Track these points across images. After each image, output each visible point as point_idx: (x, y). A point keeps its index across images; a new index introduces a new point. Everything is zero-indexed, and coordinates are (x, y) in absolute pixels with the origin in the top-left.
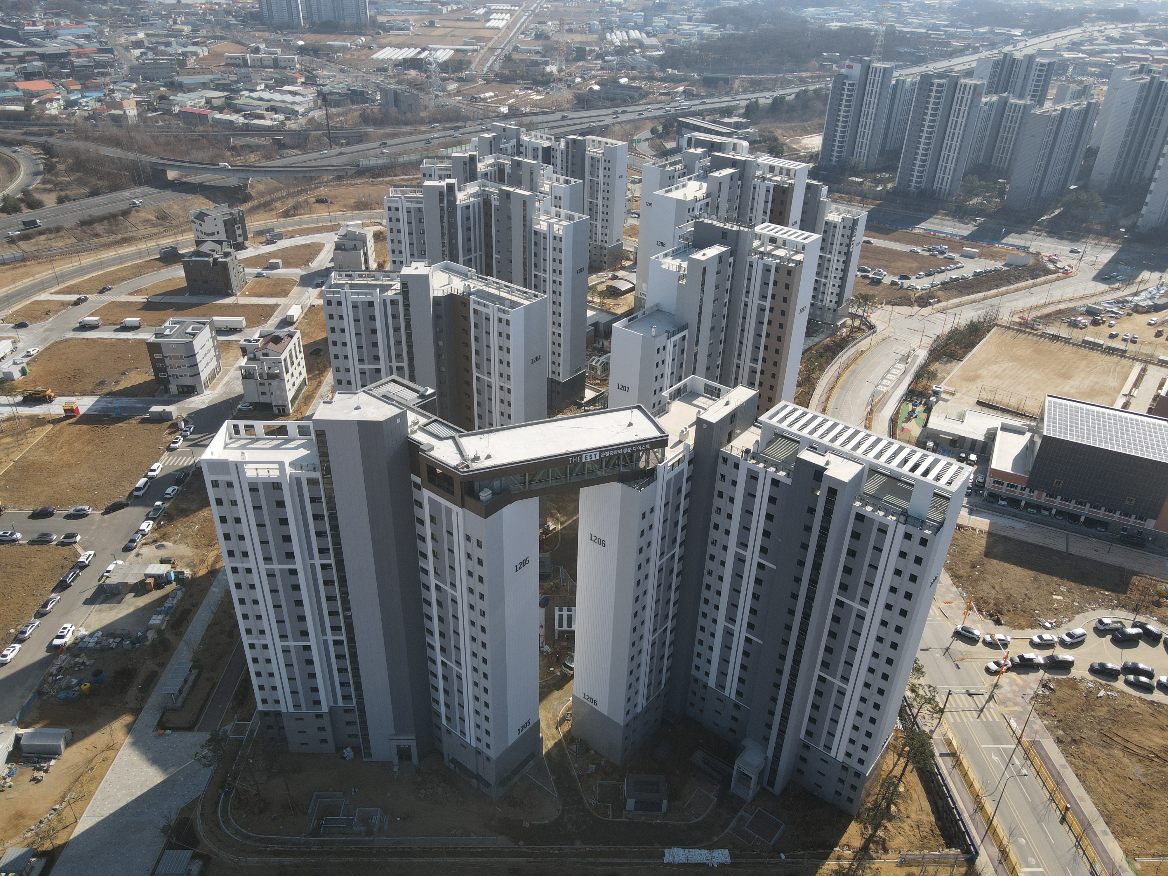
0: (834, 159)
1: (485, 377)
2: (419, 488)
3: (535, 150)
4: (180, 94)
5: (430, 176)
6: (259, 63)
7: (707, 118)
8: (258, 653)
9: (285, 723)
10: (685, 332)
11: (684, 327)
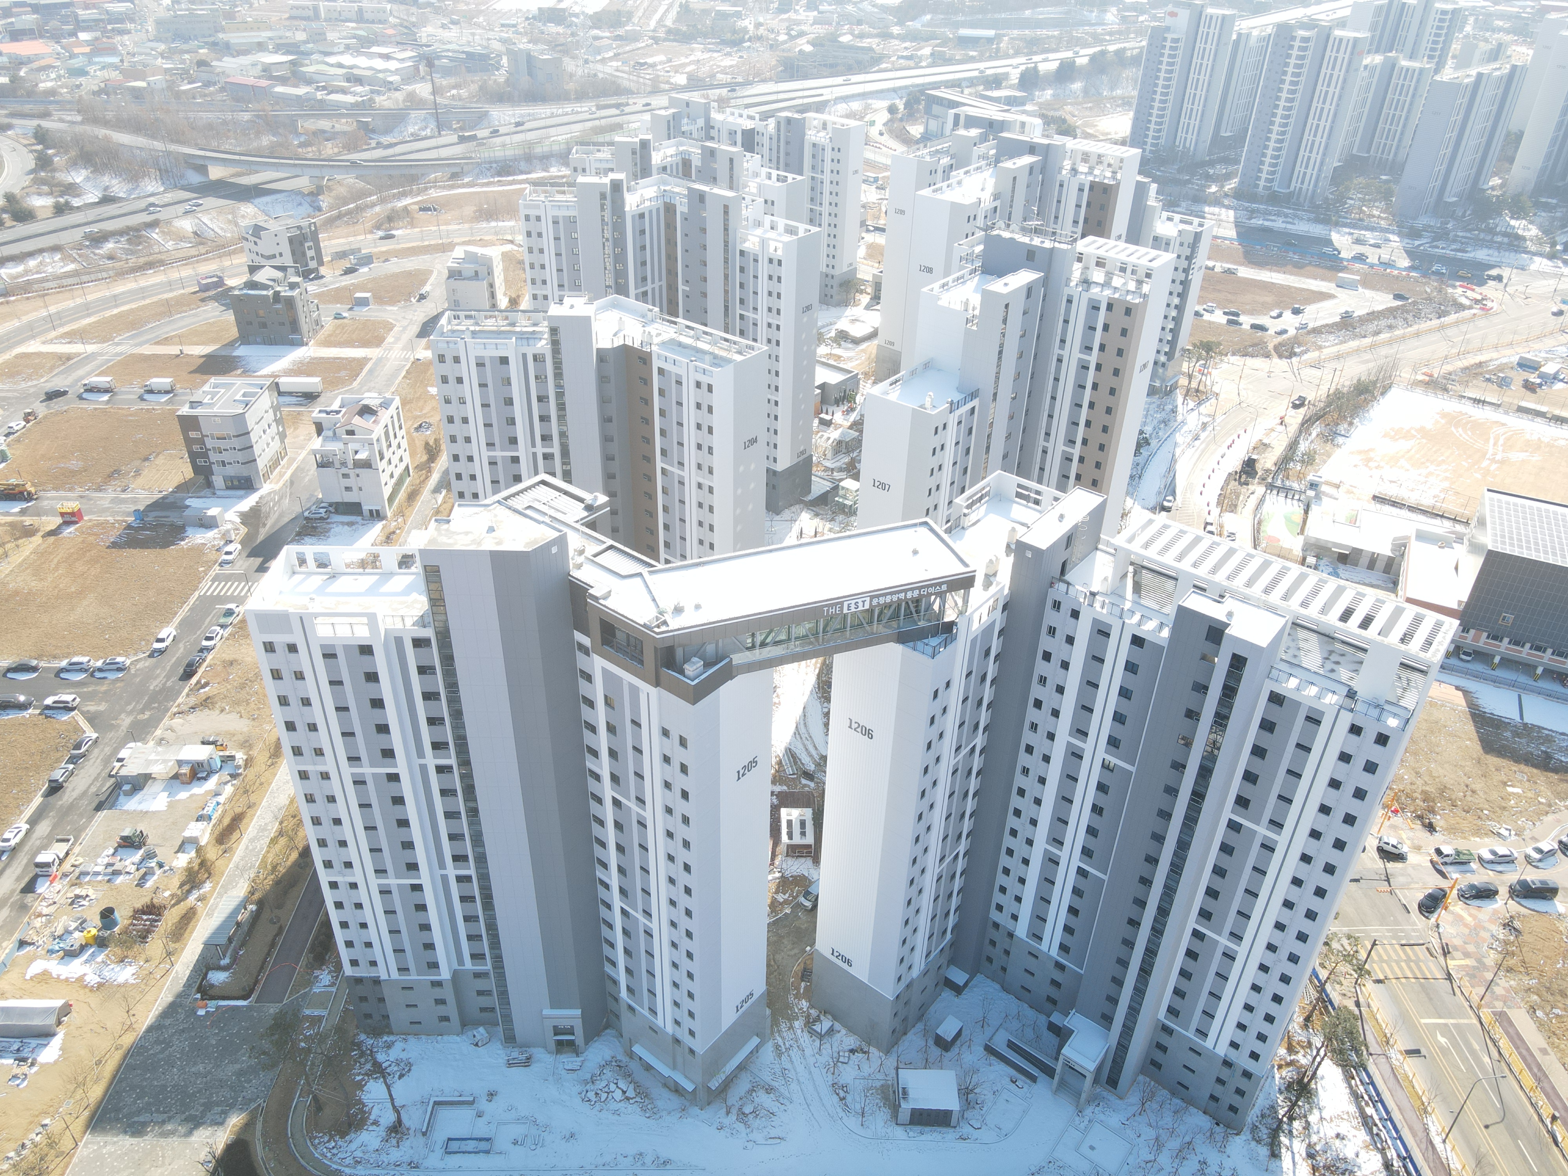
0: (1149, 147)
1: (674, 470)
2: (587, 652)
3: (732, 133)
4: (226, 59)
5: (584, 170)
6: (336, 15)
7: (966, 91)
8: (342, 894)
9: (387, 992)
10: (975, 403)
11: (973, 395)
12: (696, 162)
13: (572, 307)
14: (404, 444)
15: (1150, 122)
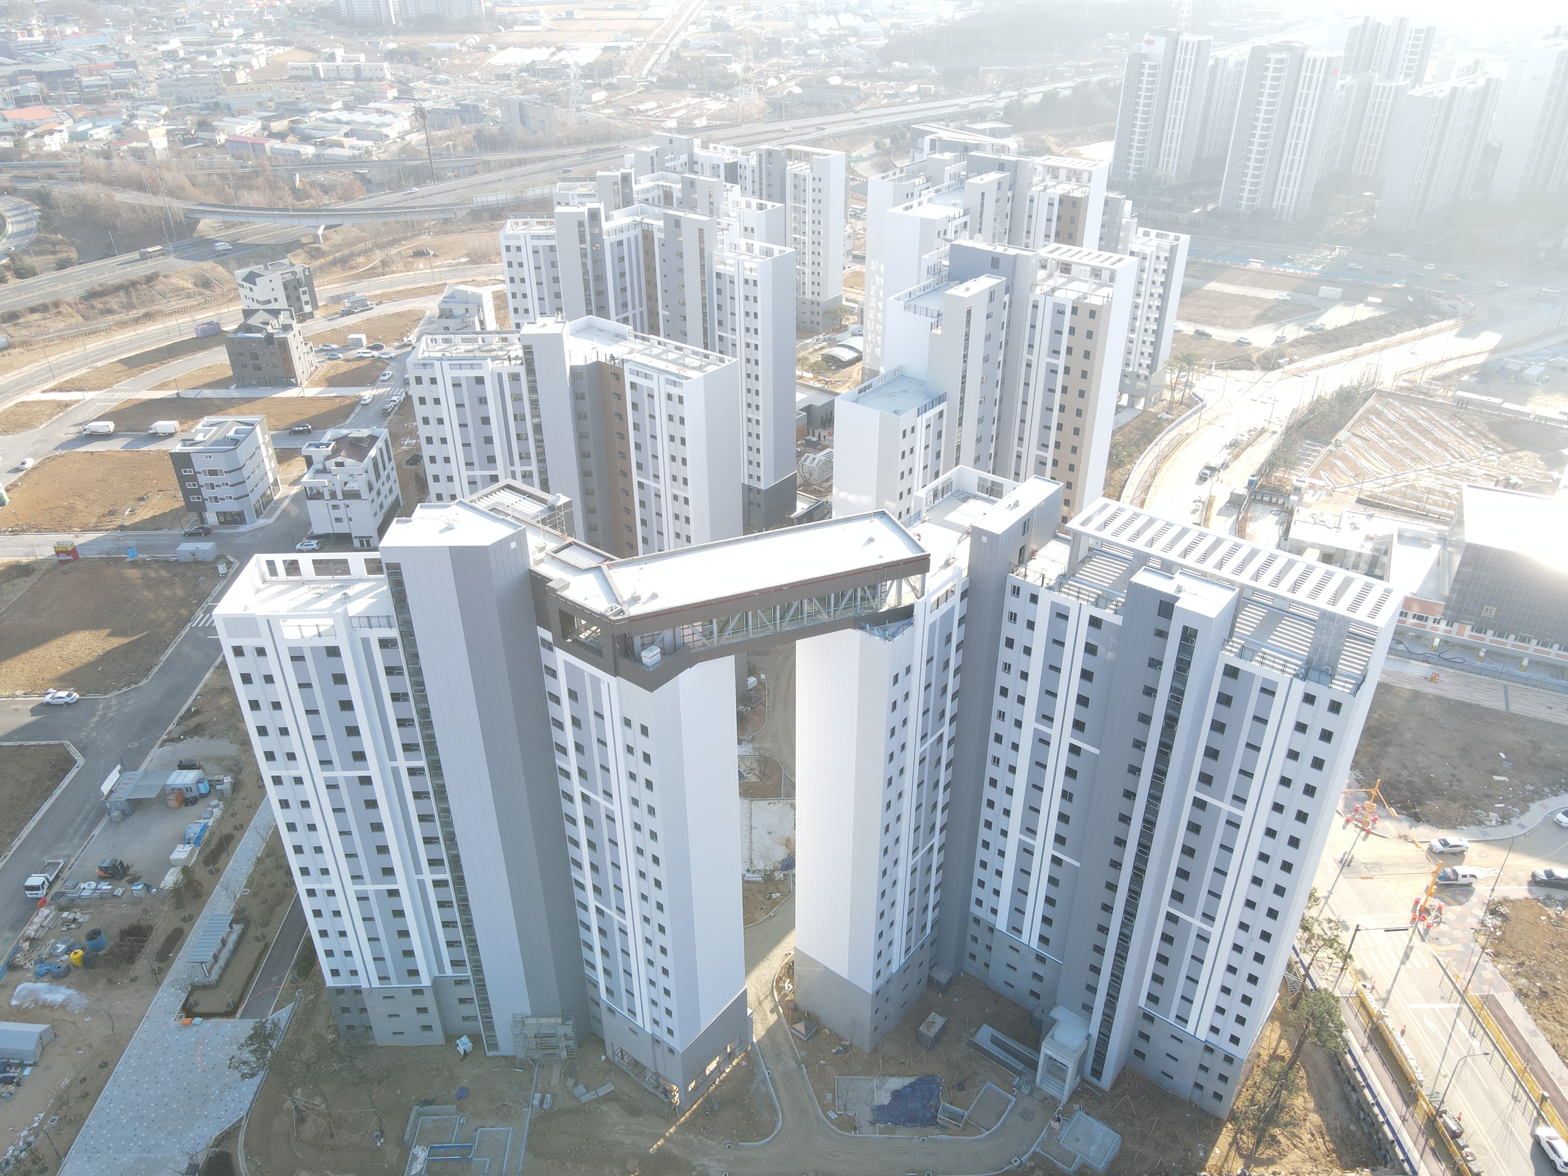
0: (1131, 172)
1: (649, 483)
2: (551, 649)
3: (715, 168)
4: (226, 119)
5: (567, 204)
6: (335, 74)
8: (320, 902)
9: (369, 1003)
10: (943, 406)
11: (941, 399)
12: (677, 194)
13: (544, 325)
14: (394, 475)
15: (1132, 147)
